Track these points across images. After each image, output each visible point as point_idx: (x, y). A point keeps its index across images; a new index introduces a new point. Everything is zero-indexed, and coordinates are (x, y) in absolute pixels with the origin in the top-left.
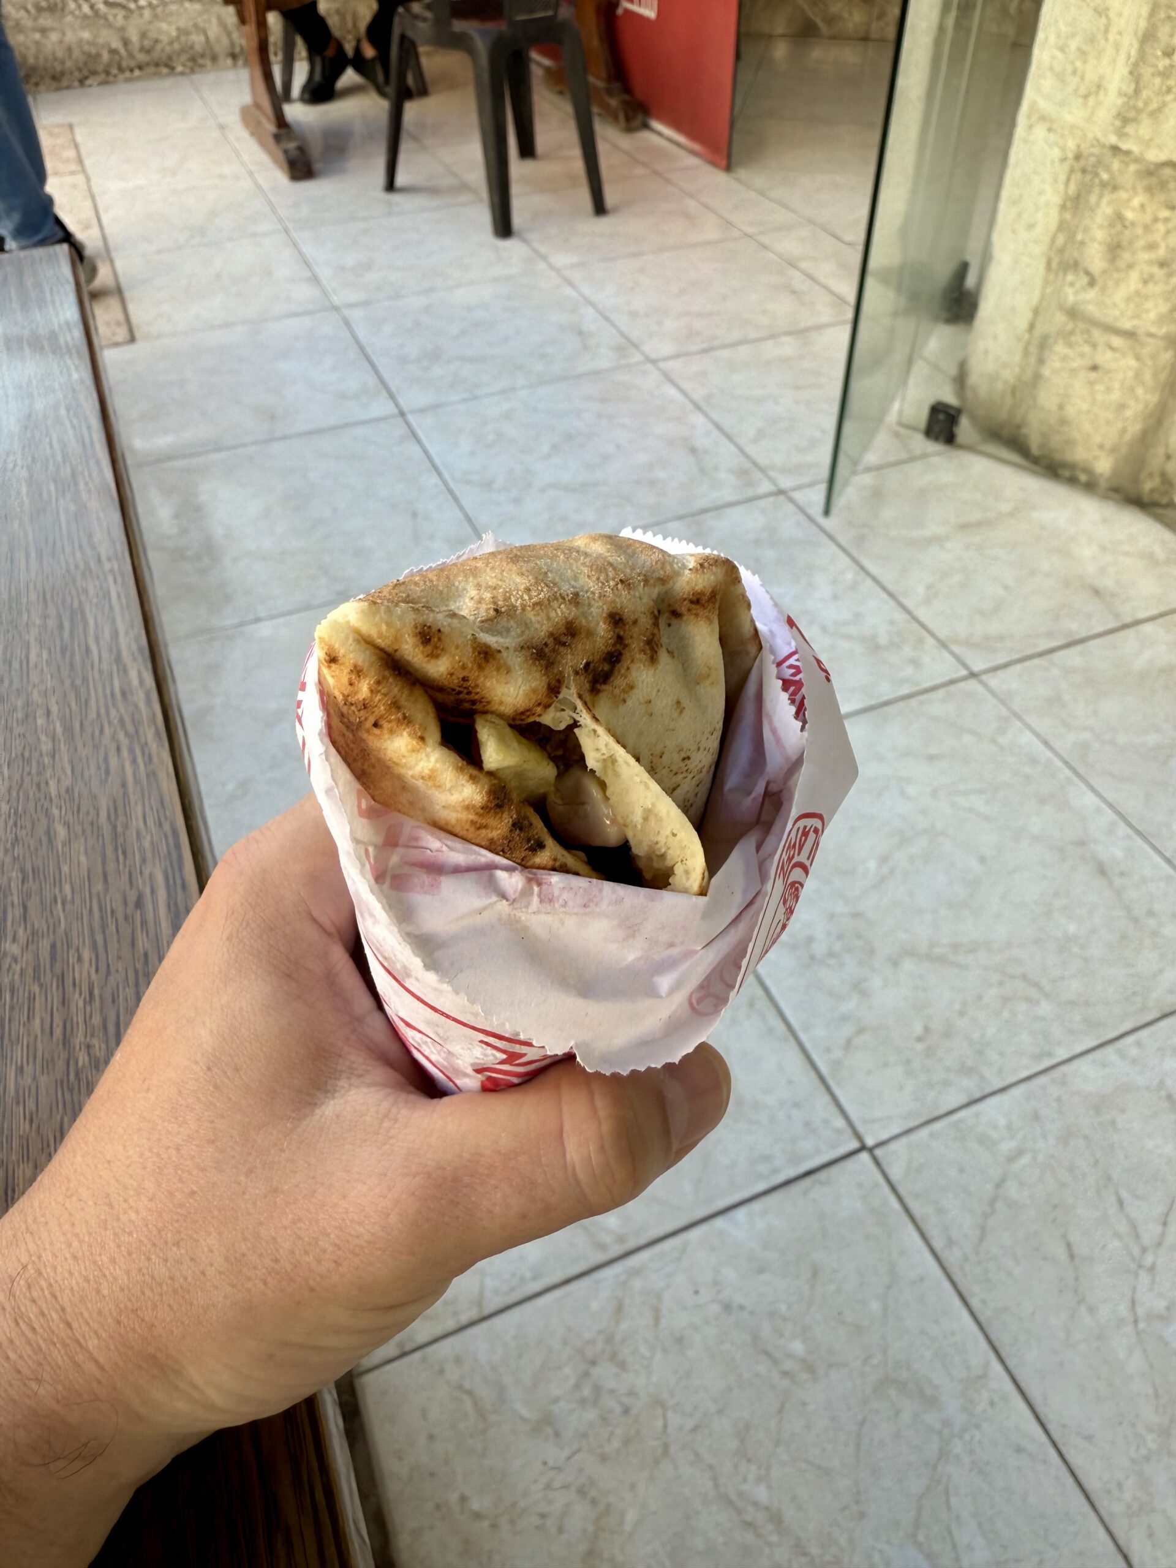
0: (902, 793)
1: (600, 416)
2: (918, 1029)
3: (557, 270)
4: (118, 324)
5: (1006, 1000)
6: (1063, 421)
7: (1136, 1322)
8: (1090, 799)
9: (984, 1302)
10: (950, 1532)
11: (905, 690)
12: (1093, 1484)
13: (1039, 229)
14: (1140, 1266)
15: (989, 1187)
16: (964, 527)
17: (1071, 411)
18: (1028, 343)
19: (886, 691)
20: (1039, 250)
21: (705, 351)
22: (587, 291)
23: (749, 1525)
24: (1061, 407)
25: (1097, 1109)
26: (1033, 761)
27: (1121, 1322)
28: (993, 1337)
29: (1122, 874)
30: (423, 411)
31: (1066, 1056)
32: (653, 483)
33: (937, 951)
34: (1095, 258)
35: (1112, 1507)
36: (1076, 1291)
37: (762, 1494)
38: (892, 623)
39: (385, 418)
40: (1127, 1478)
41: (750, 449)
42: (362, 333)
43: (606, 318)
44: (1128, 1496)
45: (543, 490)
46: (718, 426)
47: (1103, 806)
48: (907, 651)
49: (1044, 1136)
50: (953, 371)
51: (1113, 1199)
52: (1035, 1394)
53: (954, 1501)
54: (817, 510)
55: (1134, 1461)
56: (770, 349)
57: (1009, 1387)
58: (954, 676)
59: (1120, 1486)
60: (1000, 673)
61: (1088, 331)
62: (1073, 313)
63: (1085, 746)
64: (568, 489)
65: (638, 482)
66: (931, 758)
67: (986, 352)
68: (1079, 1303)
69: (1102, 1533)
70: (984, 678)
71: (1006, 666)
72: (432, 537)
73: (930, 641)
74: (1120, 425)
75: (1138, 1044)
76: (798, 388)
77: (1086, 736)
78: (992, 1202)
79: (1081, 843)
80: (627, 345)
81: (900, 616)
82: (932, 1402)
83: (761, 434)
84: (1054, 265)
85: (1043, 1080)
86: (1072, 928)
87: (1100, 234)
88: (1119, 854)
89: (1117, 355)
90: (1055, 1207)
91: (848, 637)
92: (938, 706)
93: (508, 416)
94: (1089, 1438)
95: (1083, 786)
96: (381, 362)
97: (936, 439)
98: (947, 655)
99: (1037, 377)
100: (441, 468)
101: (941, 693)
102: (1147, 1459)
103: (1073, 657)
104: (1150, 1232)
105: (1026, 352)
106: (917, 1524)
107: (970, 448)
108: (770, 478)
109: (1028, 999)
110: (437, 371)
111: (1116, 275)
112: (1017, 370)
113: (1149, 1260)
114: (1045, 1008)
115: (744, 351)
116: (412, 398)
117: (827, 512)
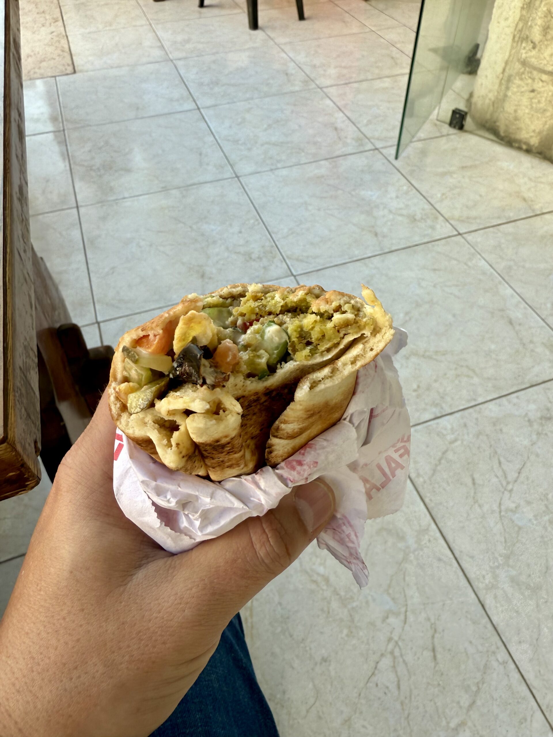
0: (419, 284)
1: (292, 112)
2: (415, 386)
3: (278, 45)
4: (68, 65)
5: (458, 376)
6: (516, 119)
7: (500, 512)
8: (509, 291)
9: (431, 500)
10: (404, 591)
11: (426, 240)
12: (471, 576)
13: (511, 19)
14: (505, 490)
15: (440, 454)
16: (463, 168)
17: (520, 113)
18: (502, 79)
19: (417, 239)
20: (509, 31)
21: (346, 84)
22: (291, 55)
23: (315, 582)
24: (516, 111)
25: (494, 424)
26: (484, 273)
27: (493, 512)
28: (433, 514)
29: (520, 324)
30: (208, 108)
31: (483, 400)
32: (315, 143)
33: (427, 354)
34: (536, 34)
35: (479, 585)
36: (474, 498)
37: (321, 570)
38: (423, 209)
39: (190, 111)
40: (487, 574)
41: (363, 129)
42: (182, 72)
43: (300, 67)
44: (487, 581)
45: (262, 145)
46: (349, 118)
47: (515, 294)
48: (429, 222)
49: (468, 434)
50: (466, 96)
51: (497, 461)
52: (450, 538)
53: (407, 578)
54: (392, 158)
55: (491, 567)
56: (378, 84)
57: (438, 535)
58: (451, 234)
59: (484, 577)
60: (473, 234)
61: (531, 73)
62: (524, 63)
63: (510, 268)
64: (275, 144)
65: (308, 143)
66: (435, 270)
67: (482, 84)
68: (475, 503)
69: (473, 596)
70: (465, 236)
71: (476, 231)
72: (208, 164)
73: (441, 218)
74: (544, 119)
75: (517, 397)
76: (389, 102)
77: (512, 263)
78: (440, 460)
79: (502, 310)
80: (309, 80)
81: (427, 207)
82: (402, 538)
83: (369, 122)
84: (516, 39)
85: (471, 410)
86: (493, 347)
87: (539, 22)
88: (520, 315)
89: (545, 84)
90: (469, 464)
91: (401, 215)
92: (440, 247)
93: (249, 110)
94: (472, 557)
95: (506, 285)
96: (190, 85)
97: (455, 127)
98: (447, 224)
99: (506, 96)
100: (215, 134)
101: (443, 241)
102: (498, 567)
103: (509, 228)
104: (512, 475)
105: (501, 84)
106: (389, 586)
107: (471, 132)
108: (372, 143)
109: (468, 376)
110: (216, 89)
111: (546, 43)
112: (496, 93)
113: (510, 487)
114: (476, 380)
115: (365, 85)
116: (204, 101)
117: (396, 158)
